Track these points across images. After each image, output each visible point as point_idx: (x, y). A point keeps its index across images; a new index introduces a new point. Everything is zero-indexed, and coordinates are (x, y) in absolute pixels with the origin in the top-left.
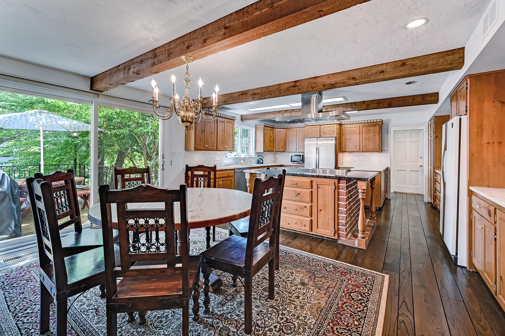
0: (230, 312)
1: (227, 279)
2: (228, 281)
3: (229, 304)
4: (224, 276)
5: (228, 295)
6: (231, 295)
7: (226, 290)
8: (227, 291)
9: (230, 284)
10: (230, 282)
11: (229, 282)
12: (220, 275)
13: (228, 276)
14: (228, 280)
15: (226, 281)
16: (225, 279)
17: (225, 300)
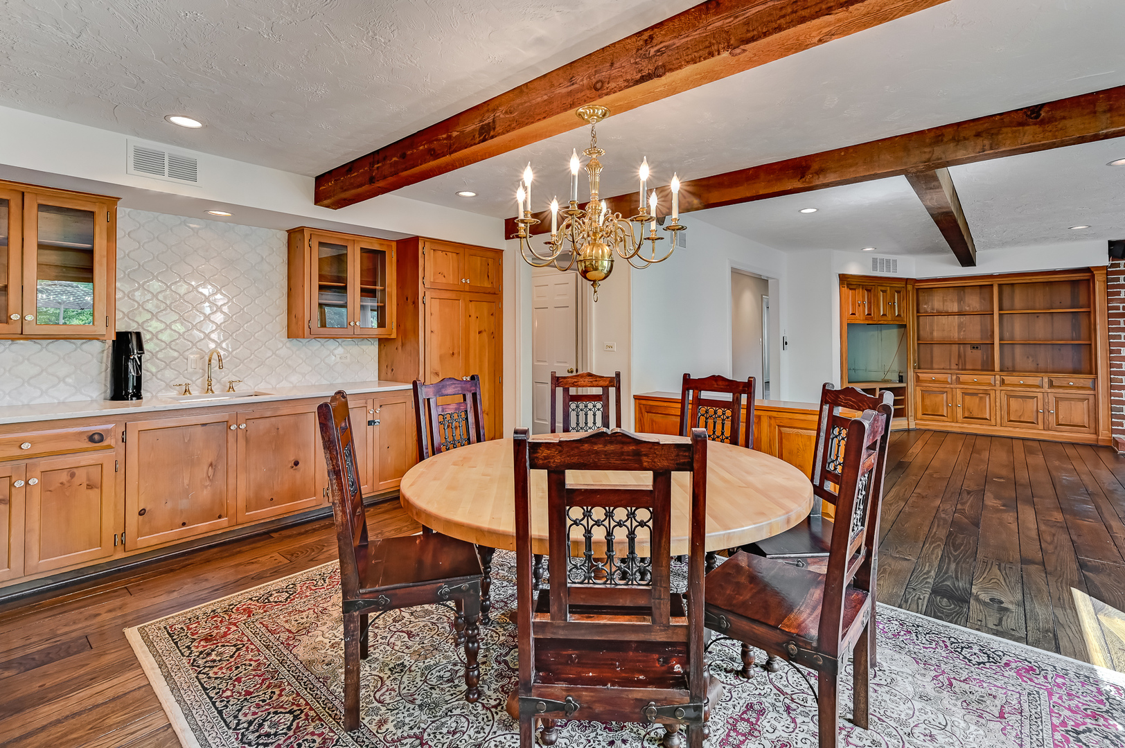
0: (503, 587)
1: (497, 639)
2: (497, 633)
3: (501, 596)
4: (502, 645)
5: (501, 608)
6: (495, 608)
7: (503, 617)
8: (503, 614)
9: (494, 627)
10: (492, 631)
11: (495, 632)
12: (512, 649)
13: (493, 644)
14: (494, 635)
15: (500, 634)
16: (502, 638)
17: (509, 602)
